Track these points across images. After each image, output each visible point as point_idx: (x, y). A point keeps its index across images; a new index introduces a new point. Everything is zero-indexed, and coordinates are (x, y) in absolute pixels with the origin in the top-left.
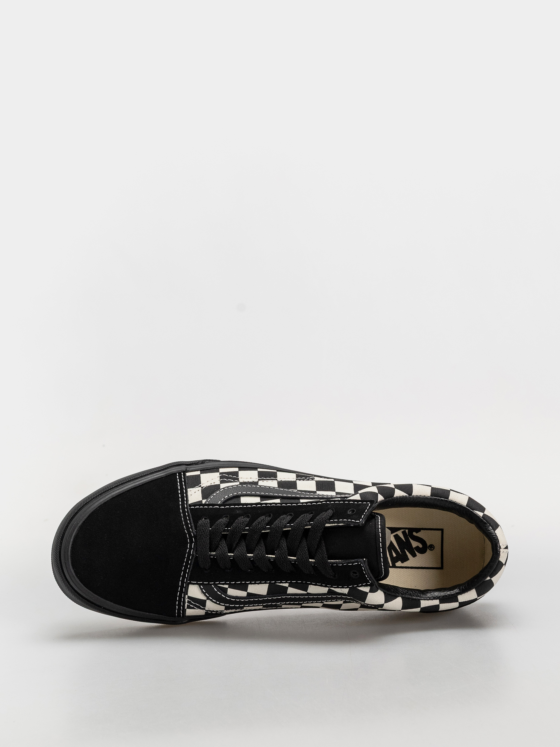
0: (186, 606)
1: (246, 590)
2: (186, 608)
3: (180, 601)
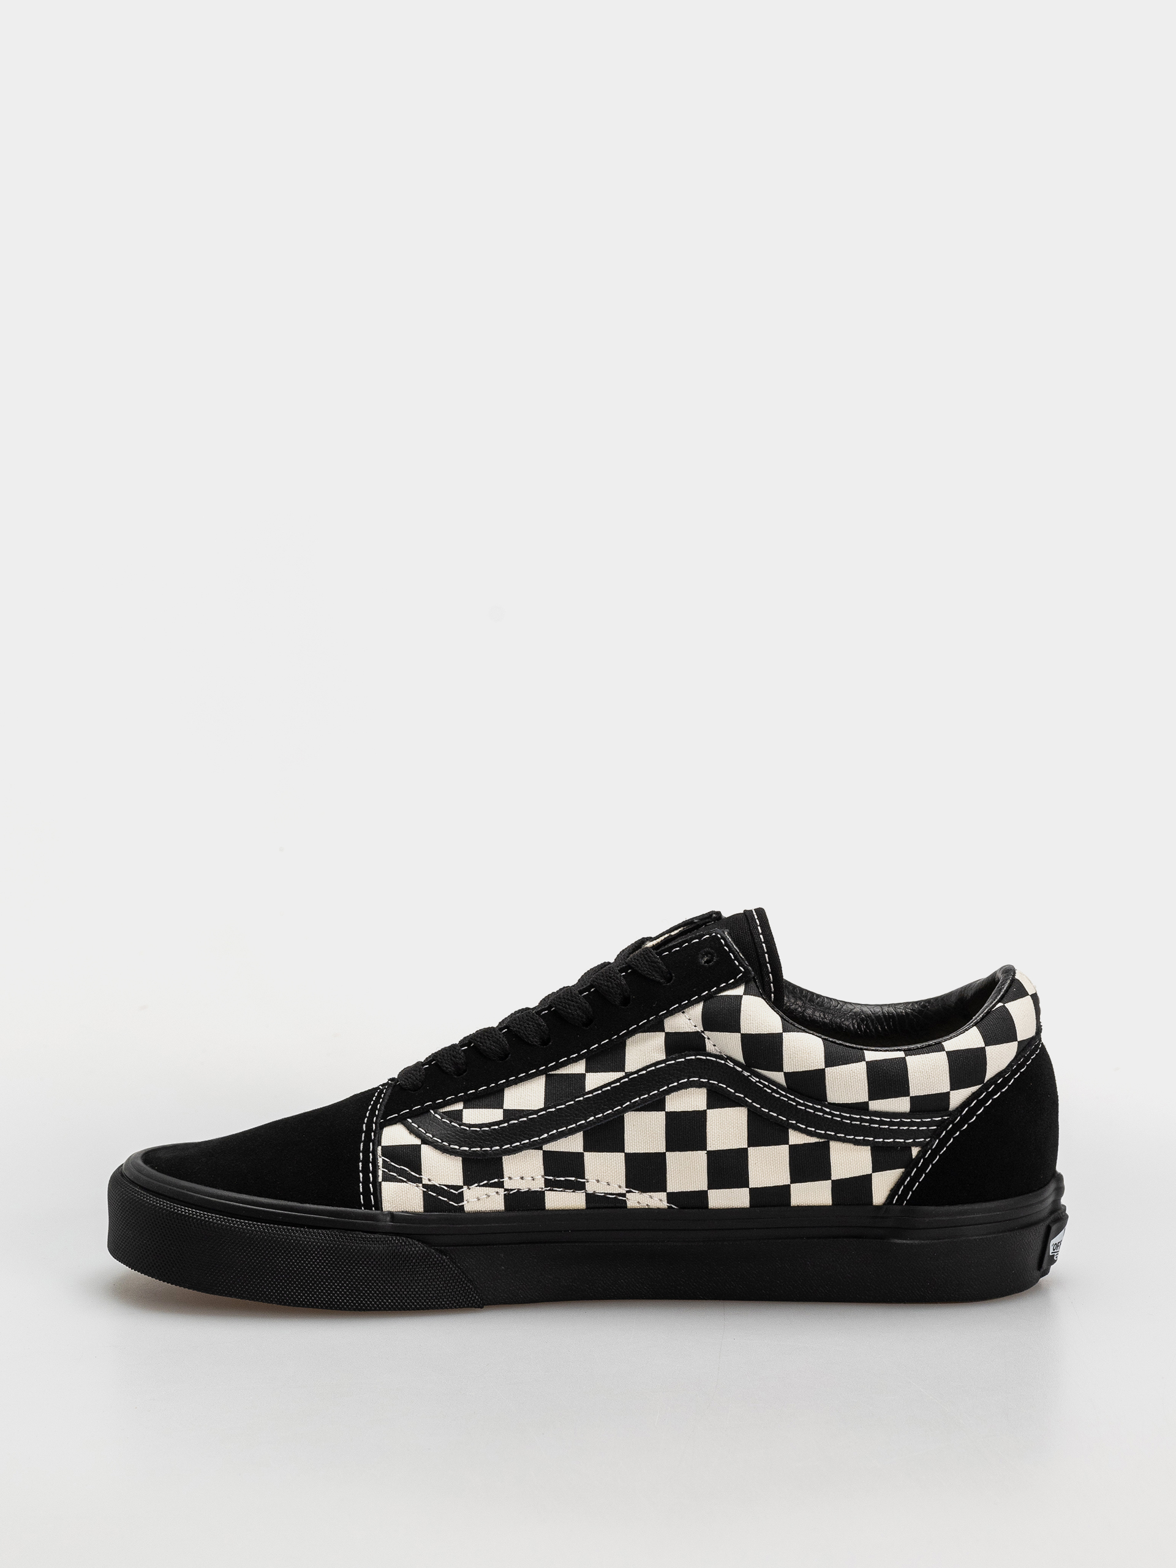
0: (380, 1173)
1: (500, 1105)
2: (380, 1179)
3: (366, 1162)
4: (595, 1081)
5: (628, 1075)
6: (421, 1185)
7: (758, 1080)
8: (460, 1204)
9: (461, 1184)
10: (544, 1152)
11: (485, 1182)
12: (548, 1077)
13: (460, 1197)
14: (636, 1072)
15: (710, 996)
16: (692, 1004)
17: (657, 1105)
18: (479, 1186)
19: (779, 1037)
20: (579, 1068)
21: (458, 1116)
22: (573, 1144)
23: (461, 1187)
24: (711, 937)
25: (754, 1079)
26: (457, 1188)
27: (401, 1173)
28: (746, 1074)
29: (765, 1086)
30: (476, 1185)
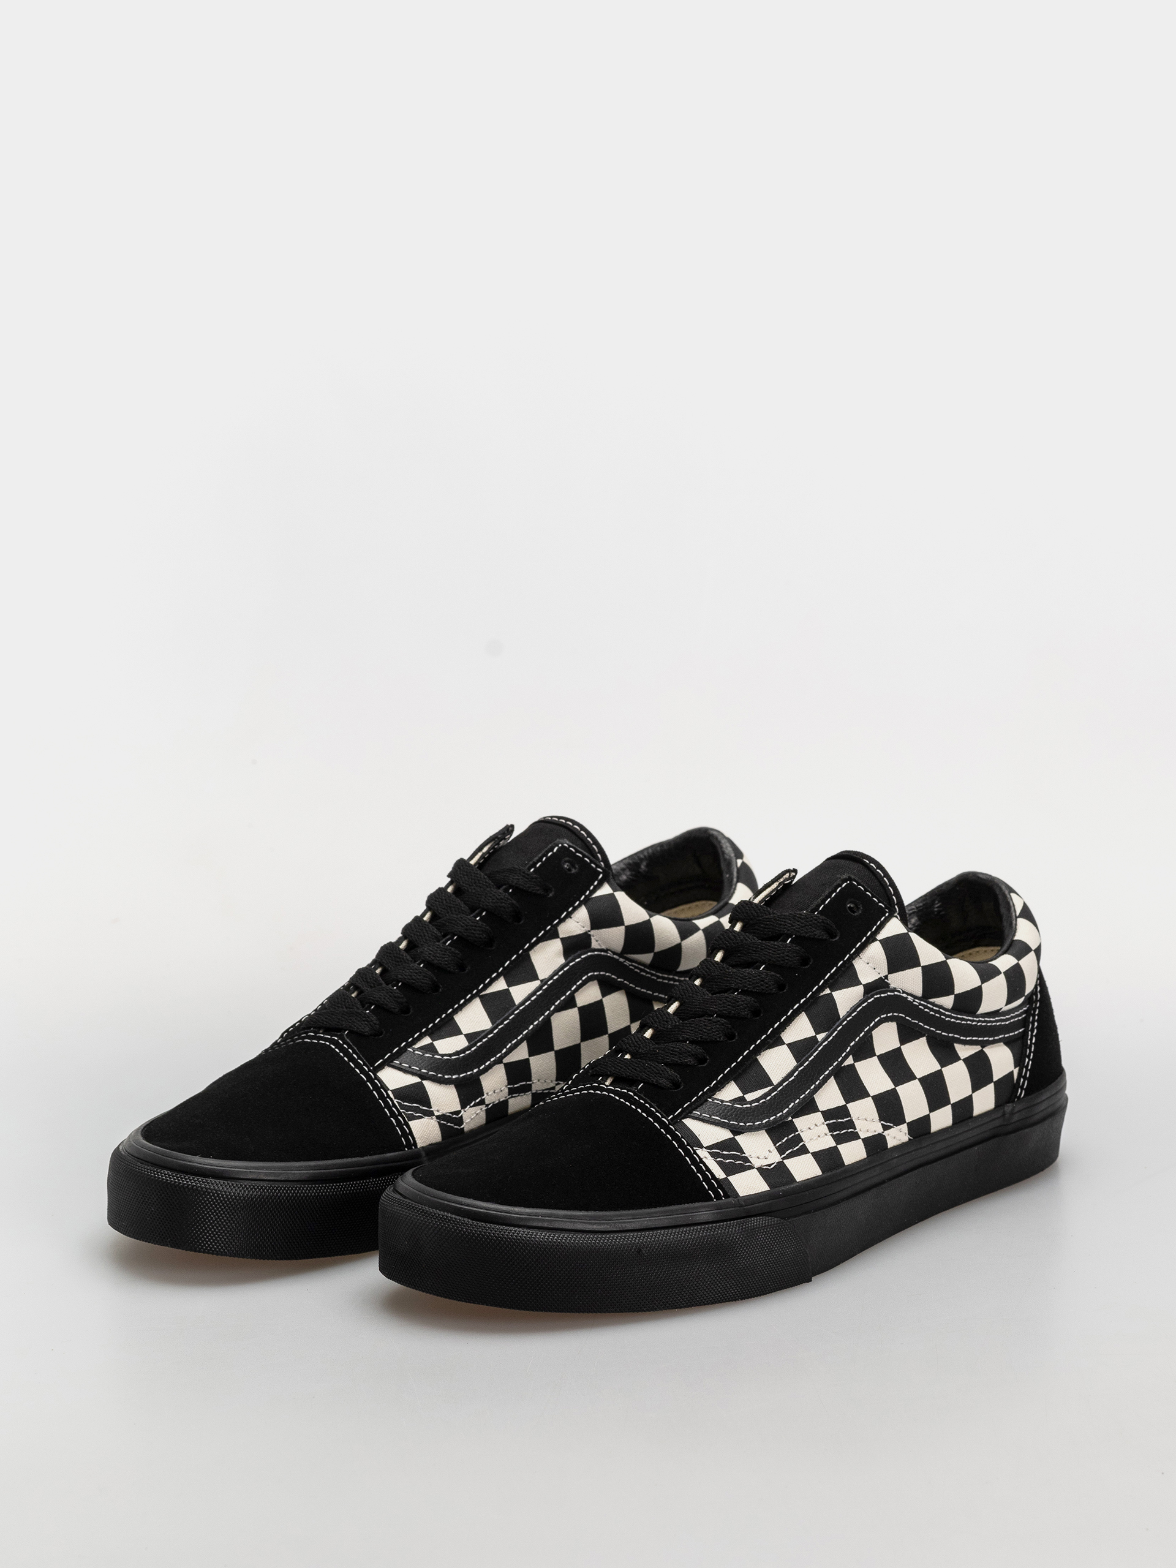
2: (407, 1120)
4: (520, 993)
5: (544, 982)
6: (434, 1117)
7: (630, 963)
8: (462, 1127)
9: (459, 1108)
10: (505, 1064)
11: (473, 1103)
12: (483, 999)
13: (460, 1121)
14: (551, 977)
15: (587, 899)
16: (575, 909)
17: (570, 1003)
18: (471, 1107)
19: (649, 921)
20: (500, 985)
21: (431, 1048)
22: (521, 1053)
23: (460, 1112)
24: (559, 848)
25: (627, 963)
26: (458, 1113)
27: (417, 1110)
28: (621, 960)
29: (636, 967)
30: (468, 1106)
